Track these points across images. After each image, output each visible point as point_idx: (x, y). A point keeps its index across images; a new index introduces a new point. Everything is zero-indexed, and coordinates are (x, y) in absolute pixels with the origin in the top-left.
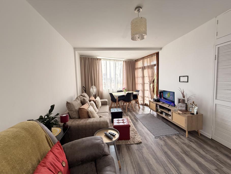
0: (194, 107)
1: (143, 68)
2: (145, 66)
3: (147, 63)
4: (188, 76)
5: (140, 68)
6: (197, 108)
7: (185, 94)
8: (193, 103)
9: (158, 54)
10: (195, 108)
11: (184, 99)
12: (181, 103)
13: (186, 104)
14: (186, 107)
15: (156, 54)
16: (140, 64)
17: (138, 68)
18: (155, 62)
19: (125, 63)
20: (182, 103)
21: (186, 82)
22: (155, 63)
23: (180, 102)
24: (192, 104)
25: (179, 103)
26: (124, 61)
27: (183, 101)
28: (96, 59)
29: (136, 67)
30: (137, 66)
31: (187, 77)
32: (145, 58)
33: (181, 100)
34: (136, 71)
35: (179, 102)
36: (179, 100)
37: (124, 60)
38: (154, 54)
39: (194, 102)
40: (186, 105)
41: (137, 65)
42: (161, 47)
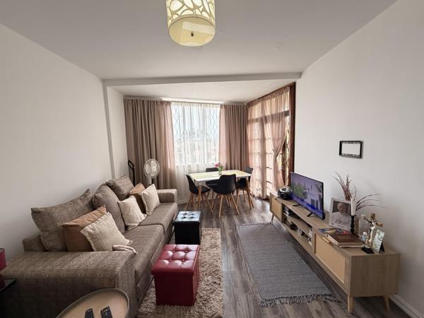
0: (375, 230)
1: (263, 121)
2: (266, 114)
3: (270, 108)
4: (361, 143)
5: (257, 120)
6: (382, 234)
7: (351, 188)
8: (373, 217)
9: (293, 87)
10: (377, 234)
11: (347, 202)
12: (338, 213)
13: (353, 217)
14: (352, 226)
15: (289, 88)
16: (256, 112)
17: (253, 121)
18: (287, 108)
19: (223, 110)
20: (342, 212)
21: (355, 157)
22: (286, 110)
23: (338, 211)
24: (369, 219)
25: (333, 212)
26: (221, 106)
27: (346, 208)
28: (159, 103)
29: (249, 118)
30: (251, 116)
31: (359, 145)
32: (266, 98)
33: (339, 205)
34: (249, 125)
35: (335, 209)
36: (335, 203)
37: (222, 103)
38: (284, 88)
39: (374, 215)
40: (353, 221)
41: (251, 114)
42: (300, 71)
